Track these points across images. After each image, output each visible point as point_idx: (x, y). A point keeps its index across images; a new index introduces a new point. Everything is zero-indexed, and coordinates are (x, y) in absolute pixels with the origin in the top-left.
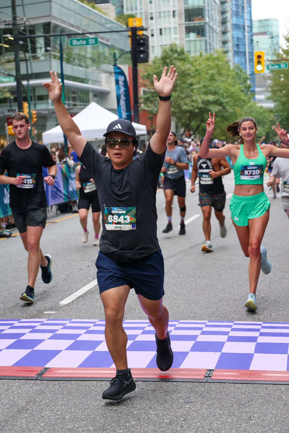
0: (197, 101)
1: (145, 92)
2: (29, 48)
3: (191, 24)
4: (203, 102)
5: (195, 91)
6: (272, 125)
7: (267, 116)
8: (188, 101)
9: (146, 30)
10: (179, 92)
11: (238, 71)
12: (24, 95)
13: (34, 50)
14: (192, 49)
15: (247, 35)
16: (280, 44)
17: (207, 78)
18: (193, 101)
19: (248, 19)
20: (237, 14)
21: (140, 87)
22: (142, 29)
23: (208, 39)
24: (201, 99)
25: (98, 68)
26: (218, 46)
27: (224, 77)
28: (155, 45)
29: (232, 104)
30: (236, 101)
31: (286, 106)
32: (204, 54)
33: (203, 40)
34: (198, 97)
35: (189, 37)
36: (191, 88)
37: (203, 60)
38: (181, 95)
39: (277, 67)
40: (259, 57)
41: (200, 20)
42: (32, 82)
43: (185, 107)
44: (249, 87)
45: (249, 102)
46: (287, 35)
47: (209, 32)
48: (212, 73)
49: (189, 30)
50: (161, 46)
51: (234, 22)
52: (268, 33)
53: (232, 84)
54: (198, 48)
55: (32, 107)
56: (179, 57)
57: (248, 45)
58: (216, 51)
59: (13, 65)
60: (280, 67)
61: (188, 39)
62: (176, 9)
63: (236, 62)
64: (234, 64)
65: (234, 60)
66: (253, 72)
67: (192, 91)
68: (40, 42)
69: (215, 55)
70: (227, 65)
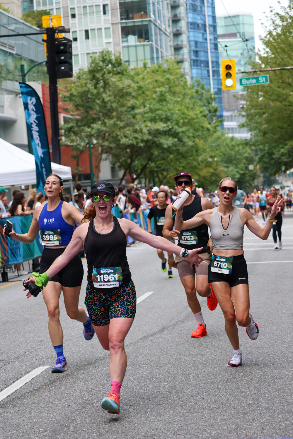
0: (141, 131)
1: (66, 120)
3: (130, 23)
4: (150, 133)
5: (138, 116)
6: (249, 164)
7: (241, 151)
8: (128, 131)
9: (68, 31)
10: (115, 120)
11: (199, 89)
14: (133, 58)
15: (209, 37)
16: (256, 50)
17: (154, 99)
18: (135, 131)
19: (209, 16)
20: (194, 9)
21: (60, 113)
23: (154, 44)
24: (148, 128)
26: (168, 53)
27: (179, 97)
28: (79, 53)
29: (191, 135)
30: (196, 130)
31: (267, 136)
32: (149, 65)
33: (147, 45)
34: (143, 126)
35: (127, 41)
36: (132, 112)
37: (148, 73)
38: (118, 123)
39: (254, 81)
40: (228, 67)
41: (141, 17)
43: (124, 141)
44: (216, 111)
45: (215, 132)
46: (265, 37)
47: (156, 35)
48: (161, 92)
49: (126, 31)
50: (88, 54)
51: (190, 20)
52: (238, 35)
53: (191, 106)
54: (141, 56)
56: (115, 69)
57: (211, 52)
58: (167, 61)
60: (258, 81)
61: (125, 44)
62: (107, 2)
63: (194, 75)
64: (192, 78)
65: (192, 74)
66: (220, 90)
67: (134, 117)
69: (165, 66)
70: (182, 79)
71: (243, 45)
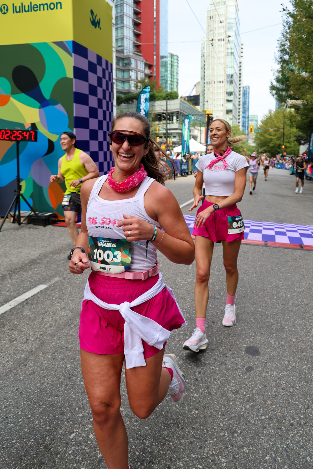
2: (171, 119)
12: (168, 136)
13: (172, 120)
15: (247, 120)
16: (259, 124)
19: (247, 115)
22: (211, 114)
25: (194, 128)
42: (171, 131)
46: (262, 120)
51: (243, 116)
52: (254, 120)
55: (171, 140)
57: (247, 124)
59: (165, 125)
60: (258, 131)
62: (223, 109)
64: (242, 129)
68: (175, 118)
70: (239, 129)
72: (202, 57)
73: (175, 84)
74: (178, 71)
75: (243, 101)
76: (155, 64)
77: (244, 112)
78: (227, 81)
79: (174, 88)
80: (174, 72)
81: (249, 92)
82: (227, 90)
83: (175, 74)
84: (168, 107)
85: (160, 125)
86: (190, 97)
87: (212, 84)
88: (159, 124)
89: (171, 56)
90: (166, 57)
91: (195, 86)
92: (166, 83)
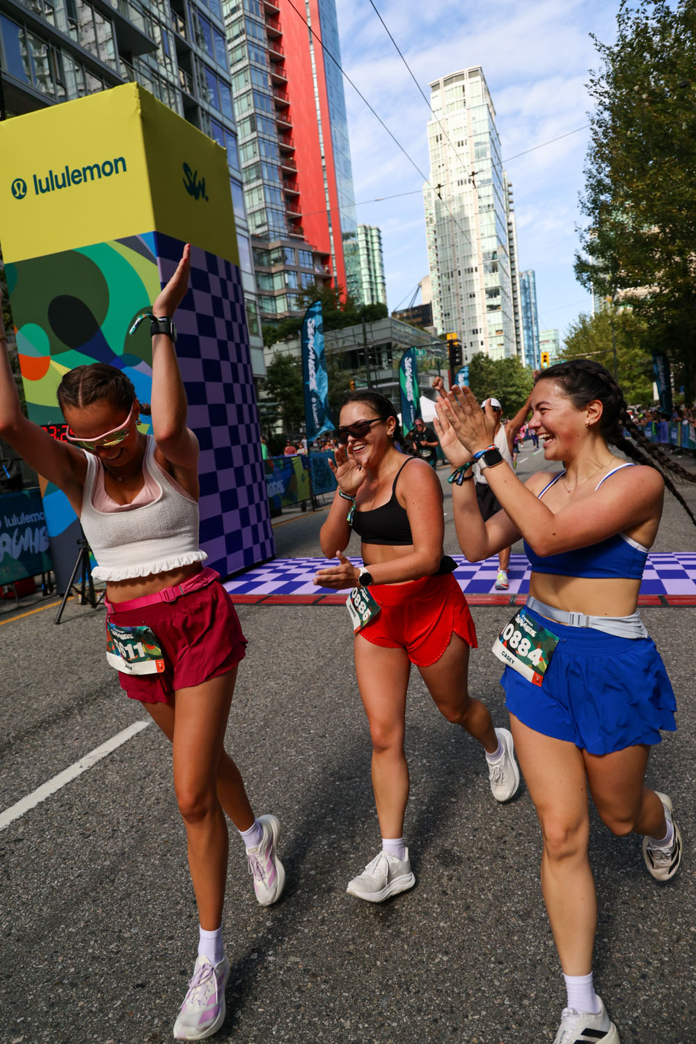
9: (460, 341)
11: (530, 369)
13: (380, 363)
14: (495, 355)
15: (536, 342)
16: (561, 347)
17: (506, 375)
19: (535, 332)
22: (457, 341)
25: (427, 373)
27: (519, 374)
28: (467, 352)
32: (504, 357)
33: (503, 348)
40: (545, 357)
42: (380, 386)
51: (525, 334)
52: (551, 340)
57: (537, 350)
59: (366, 375)
62: (482, 327)
64: (526, 364)
65: (526, 362)
68: (384, 357)
69: (511, 358)
70: (521, 365)
71: (554, 345)
72: (427, 223)
73: (380, 287)
74: (382, 259)
75: (524, 305)
76: (333, 252)
77: (528, 328)
78: (486, 266)
79: (377, 296)
80: (374, 263)
81: (534, 283)
82: (486, 284)
83: (377, 267)
84: (369, 336)
85: (356, 376)
86: (413, 309)
87: (454, 279)
88: (354, 374)
89: (364, 231)
90: (353, 235)
91: (420, 286)
92: (361, 287)
